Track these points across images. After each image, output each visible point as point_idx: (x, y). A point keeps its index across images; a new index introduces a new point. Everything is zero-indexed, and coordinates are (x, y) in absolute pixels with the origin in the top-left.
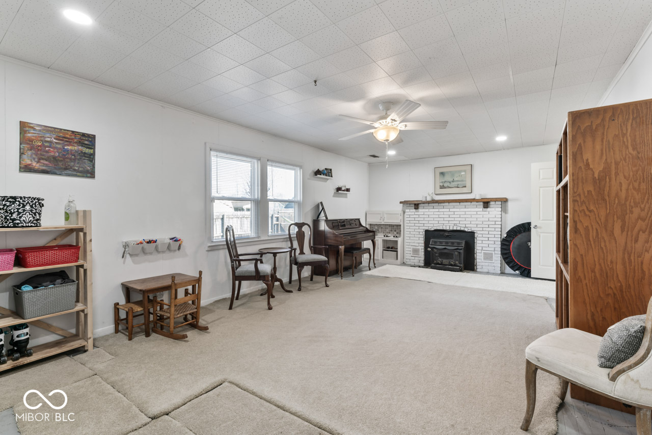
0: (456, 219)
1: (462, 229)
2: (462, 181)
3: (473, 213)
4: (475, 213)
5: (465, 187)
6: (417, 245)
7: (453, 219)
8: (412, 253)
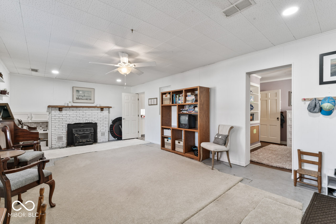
0: (87, 117)
1: (90, 122)
2: (89, 96)
3: (96, 113)
4: (97, 113)
5: (91, 100)
6: (62, 134)
7: (85, 117)
8: (57, 140)
